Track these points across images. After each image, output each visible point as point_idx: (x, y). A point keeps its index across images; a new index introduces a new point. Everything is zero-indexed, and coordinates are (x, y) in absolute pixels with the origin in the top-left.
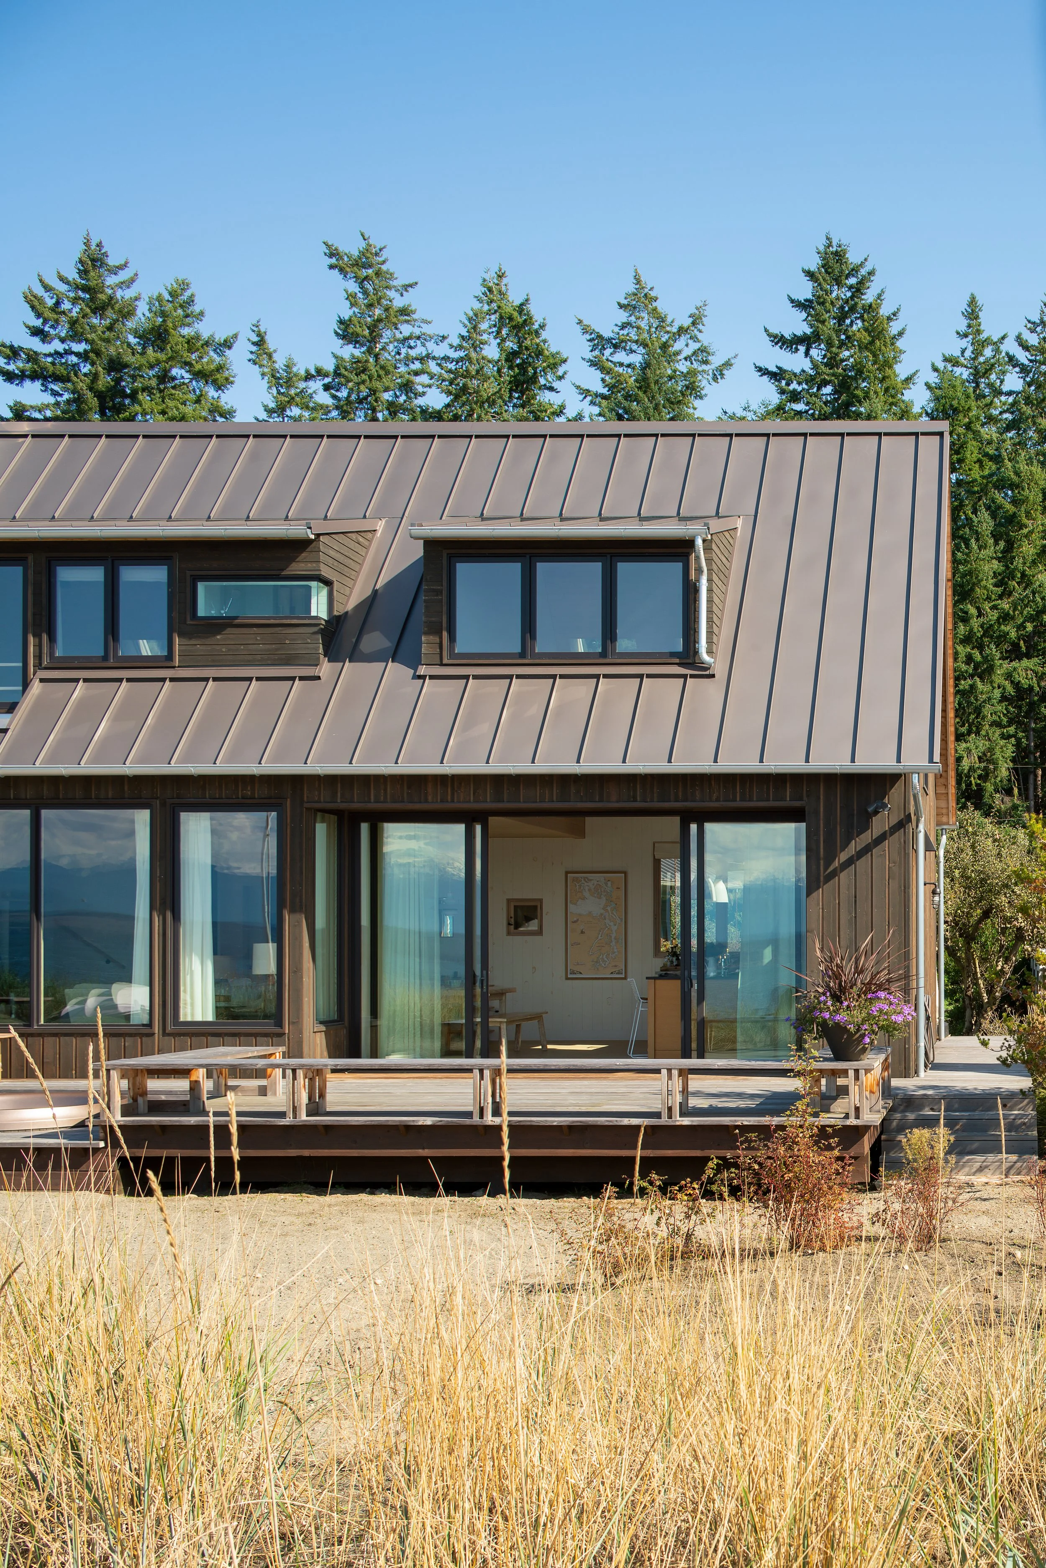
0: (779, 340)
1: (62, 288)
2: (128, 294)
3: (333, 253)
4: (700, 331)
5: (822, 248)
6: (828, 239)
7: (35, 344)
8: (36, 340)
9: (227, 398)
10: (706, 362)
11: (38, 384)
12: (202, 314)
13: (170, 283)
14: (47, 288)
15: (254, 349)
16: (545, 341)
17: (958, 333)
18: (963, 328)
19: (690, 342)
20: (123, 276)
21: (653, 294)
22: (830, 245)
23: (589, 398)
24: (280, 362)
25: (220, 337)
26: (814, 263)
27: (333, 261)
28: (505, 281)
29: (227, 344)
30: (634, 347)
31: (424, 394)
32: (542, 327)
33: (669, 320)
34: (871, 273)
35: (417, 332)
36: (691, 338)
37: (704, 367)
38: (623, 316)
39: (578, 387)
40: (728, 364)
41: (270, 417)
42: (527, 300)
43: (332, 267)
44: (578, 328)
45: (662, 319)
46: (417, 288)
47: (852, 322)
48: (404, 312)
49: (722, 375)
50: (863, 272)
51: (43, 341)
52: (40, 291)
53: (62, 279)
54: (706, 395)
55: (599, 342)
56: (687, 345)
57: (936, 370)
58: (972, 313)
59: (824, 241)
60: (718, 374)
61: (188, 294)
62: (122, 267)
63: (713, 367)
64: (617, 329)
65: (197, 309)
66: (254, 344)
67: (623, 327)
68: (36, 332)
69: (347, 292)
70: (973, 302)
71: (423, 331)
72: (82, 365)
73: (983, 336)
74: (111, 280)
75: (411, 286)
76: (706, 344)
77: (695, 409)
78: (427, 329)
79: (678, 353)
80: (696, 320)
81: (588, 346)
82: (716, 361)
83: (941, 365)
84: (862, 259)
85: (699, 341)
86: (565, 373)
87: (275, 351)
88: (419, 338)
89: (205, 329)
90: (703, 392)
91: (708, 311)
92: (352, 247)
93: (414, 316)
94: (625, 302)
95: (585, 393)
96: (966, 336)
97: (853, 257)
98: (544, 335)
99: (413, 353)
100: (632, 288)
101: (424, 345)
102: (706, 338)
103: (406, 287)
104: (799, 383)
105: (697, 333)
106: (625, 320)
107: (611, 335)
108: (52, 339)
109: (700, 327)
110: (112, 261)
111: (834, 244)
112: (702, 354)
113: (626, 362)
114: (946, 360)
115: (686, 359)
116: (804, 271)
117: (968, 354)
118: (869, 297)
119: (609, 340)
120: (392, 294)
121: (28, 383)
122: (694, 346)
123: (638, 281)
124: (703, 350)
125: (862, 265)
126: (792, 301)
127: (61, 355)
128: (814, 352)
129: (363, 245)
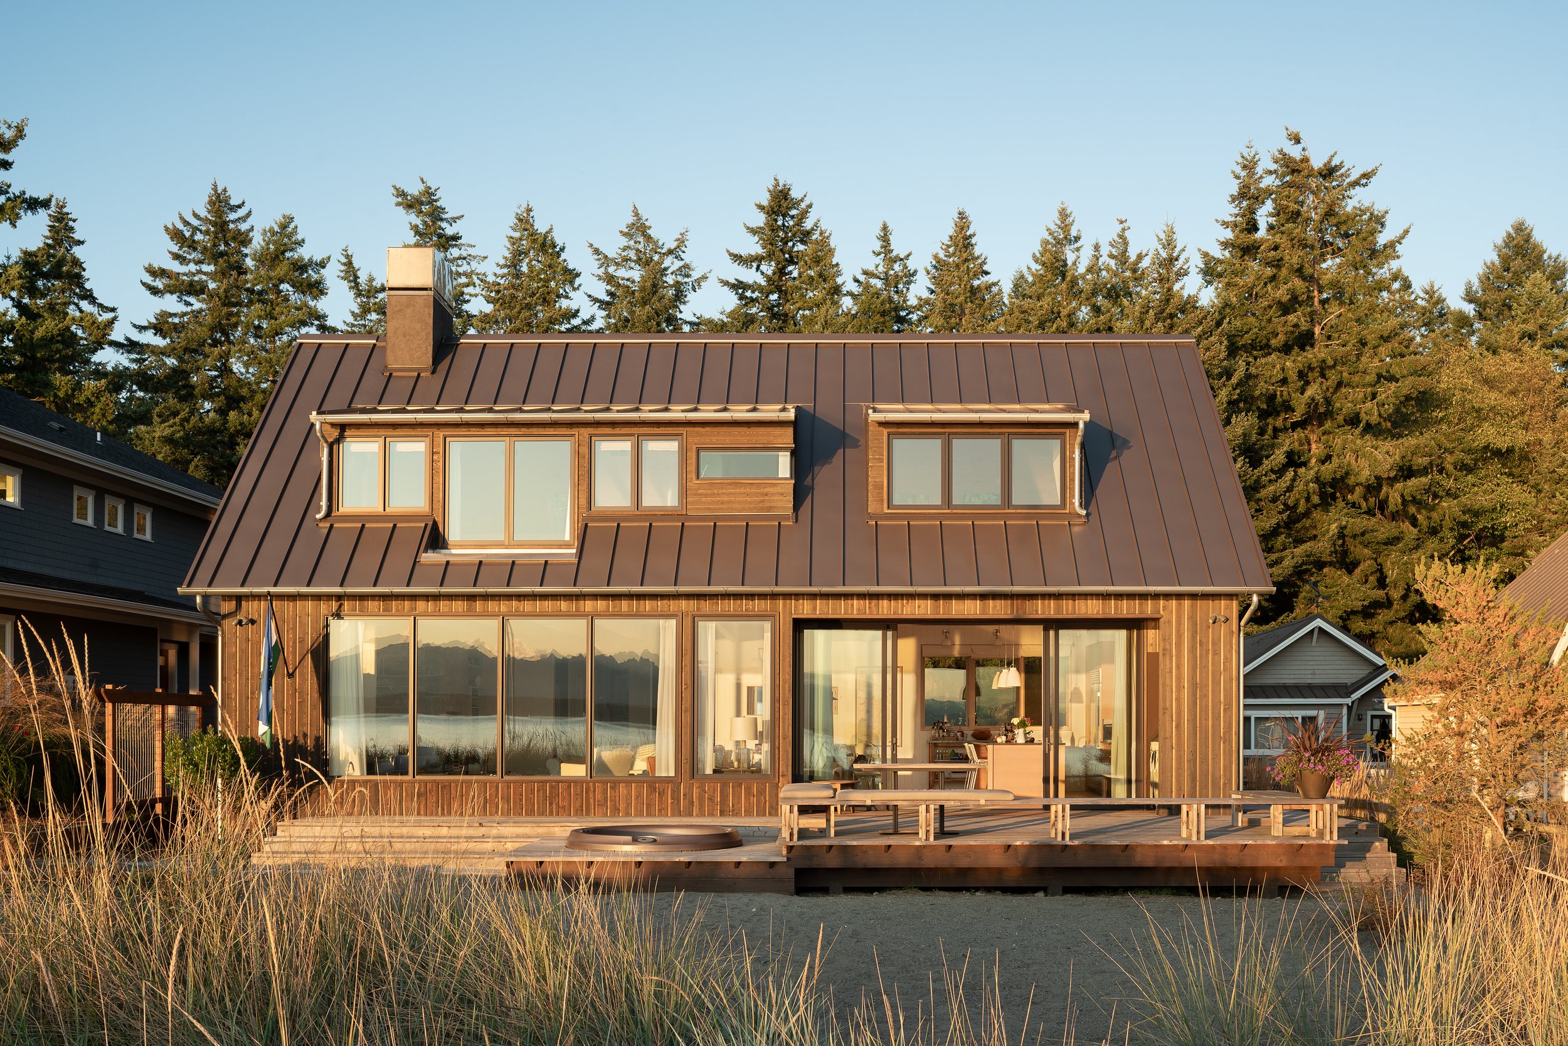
0: (737, 258)
1: (195, 222)
2: (244, 227)
3: (401, 194)
4: (684, 252)
5: (771, 188)
6: (776, 180)
7: (175, 267)
8: (177, 263)
9: (322, 305)
10: (688, 276)
11: (175, 297)
12: (303, 241)
13: (279, 218)
14: (186, 223)
15: (343, 268)
16: (565, 261)
17: (874, 252)
18: (878, 249)
19: (675, 260)
20: (241, 213)
21: (647, 224)
22: (777, 184)
23: (598, 304)
24: (363, 279)
25: (317, 258)
26: (765, 200)
27: (400, 199)
28: (532, 214)
29: (322, 264)
30: (633, 265)
31: (468, 301)
32: (562, 249)
33: (660, 244)
34: (810, 206)
35: (464, 254)
36: (676, 257)
37: (686, 280)
38: (624, 242)
39: (590, 296)
40: (704, 278)
41: (356, 320)
42: (551, 229)
43: (398, 204)
44: (590, 251)
45: (656, 243)
46: (463, 220)
47: (794, 244)
48: (456, 238)
49: (699, 285)
50: (803, 205)
51: (181, 263)
52: (180, 226)
53: (196, 215)
54: (688, 302)
55: (606, 261)
56: (672, 263)
57: (856, 280)
58: (885, 238)
59: (773, 182)
60: (696, 285)
61: (292, 226)
62: (239, 207)
63: (693, 279)
64: (619, 251)
65: (299, 237)
66: (344, 264)
67: (624, 250)
68: (176, 257)
69: (411, 224)
70: (885, 228)
71: (469, 253)
72: (210, 282)
73: (894, 254)
74: (232, 216)
75: (458, 218)
76: (688, 262)
77: (681, 312)
78: (471, 251)
79: (666, 269)
80: (681, 242)
81: (596, 264)
82: (695, 275)
83: (862, 278)
84: (802, 196)
85: (682, 260)
86: (580, 285)
87: (359, 270)
88: (464, 258)
89: (305, 253)
90: (686, 299)
91: (689, 236)
92: (414, 189)
93: (460, 241)
94: (626, 230)
95: (596, 300)
96: (878, 254)
97: (795, 194)
98: (563, 256)
99: (461, 270)
100: (631, 219)
101: (469, 264)
102: (687, 257)
103: (455, 219)
104: (753, 292)
105: (680, 253)
106: (626, 244)
107: (616, 256)
108: (189, 262)
109: (683, 249)
110: (233, 202)
111: (781, 184)
112: (685, 270)
113: (626, 277)
114: (865, 273)
115: (672, 273)
116: (756, 205)
117: (881, 269)
118: (808, 224)
119: (613, 260)
120: (444, 225)
121: (168, 296)
122: (679, 264)
123: (637, 214)
124: (686, 266)
125: (802, 200)
126: (748, 228)
127: (194, 275)
128: (763, 268)
129: (422, 187)
